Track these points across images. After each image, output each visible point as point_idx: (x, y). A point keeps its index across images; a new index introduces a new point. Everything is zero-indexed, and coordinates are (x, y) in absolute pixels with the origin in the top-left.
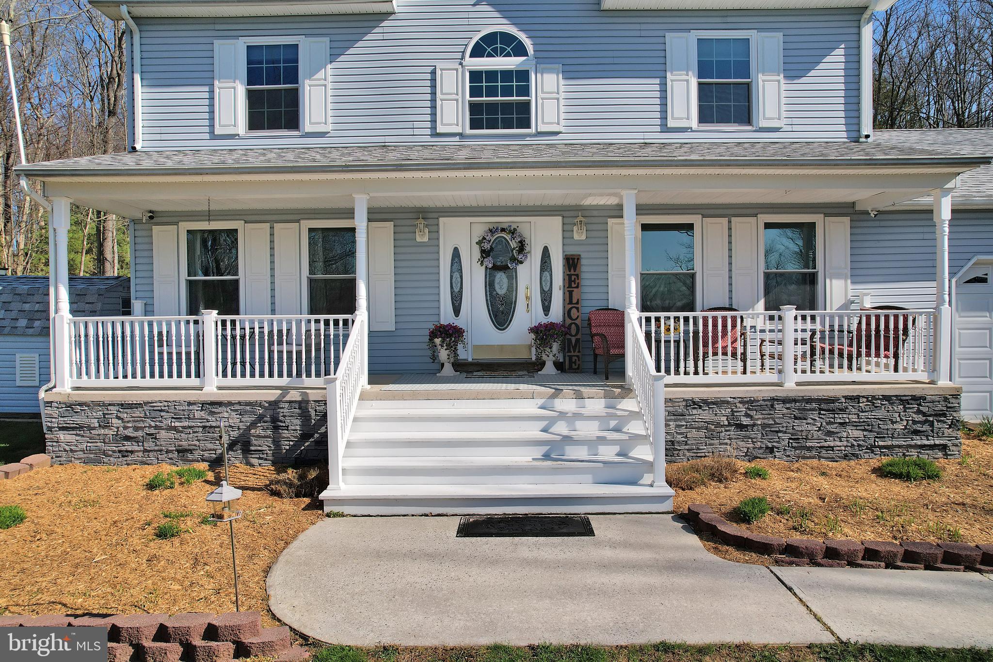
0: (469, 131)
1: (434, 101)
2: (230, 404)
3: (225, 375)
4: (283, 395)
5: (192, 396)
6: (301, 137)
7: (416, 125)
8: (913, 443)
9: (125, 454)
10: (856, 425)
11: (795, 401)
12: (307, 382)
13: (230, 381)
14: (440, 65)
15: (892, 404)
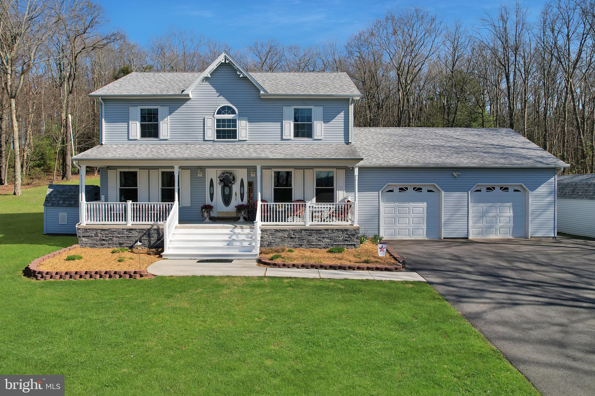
0: (216, 139)
1: (204, 129)
2: (135, 229)
3: (134, 221)
4: (152, 227)
5: (124, 227)
6: (159, 140)
7: (198, 137)
8: (345, 243)
9: (102, 245)
10: (327, 238)
11: (308, 230)
12: (159, 223)
13: (135, 222)
14: (206, 117)
15: (339, 232)
